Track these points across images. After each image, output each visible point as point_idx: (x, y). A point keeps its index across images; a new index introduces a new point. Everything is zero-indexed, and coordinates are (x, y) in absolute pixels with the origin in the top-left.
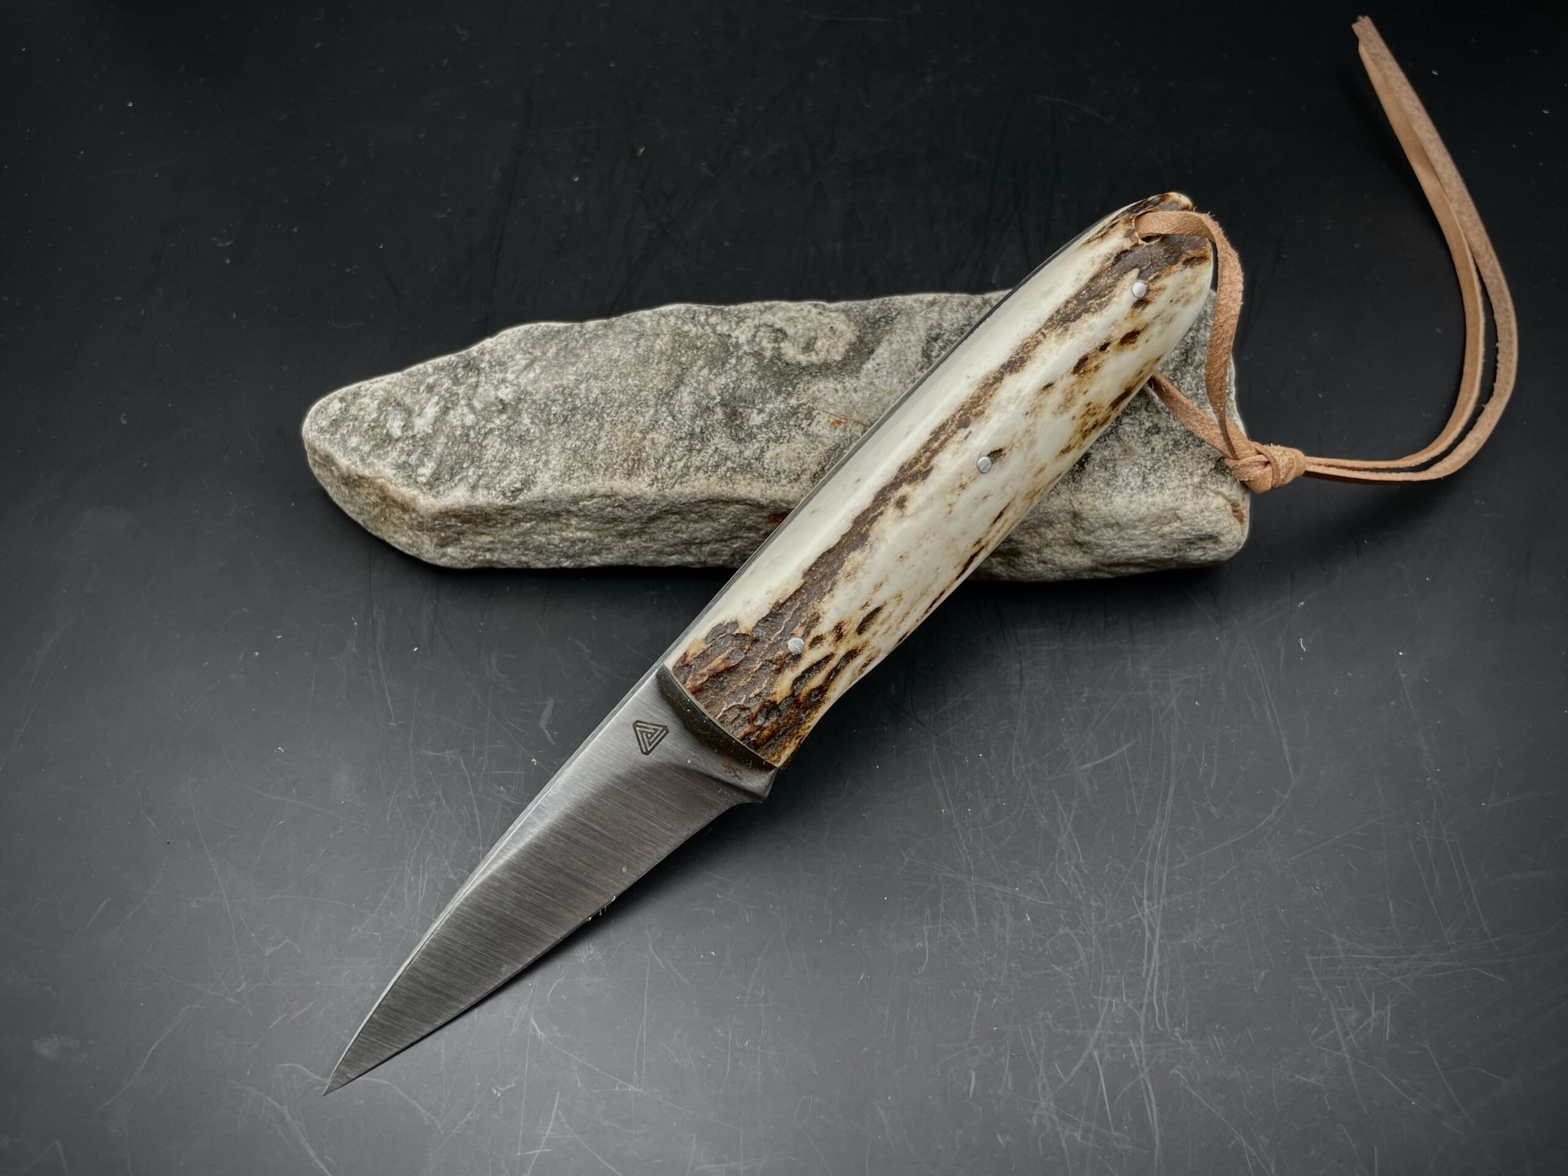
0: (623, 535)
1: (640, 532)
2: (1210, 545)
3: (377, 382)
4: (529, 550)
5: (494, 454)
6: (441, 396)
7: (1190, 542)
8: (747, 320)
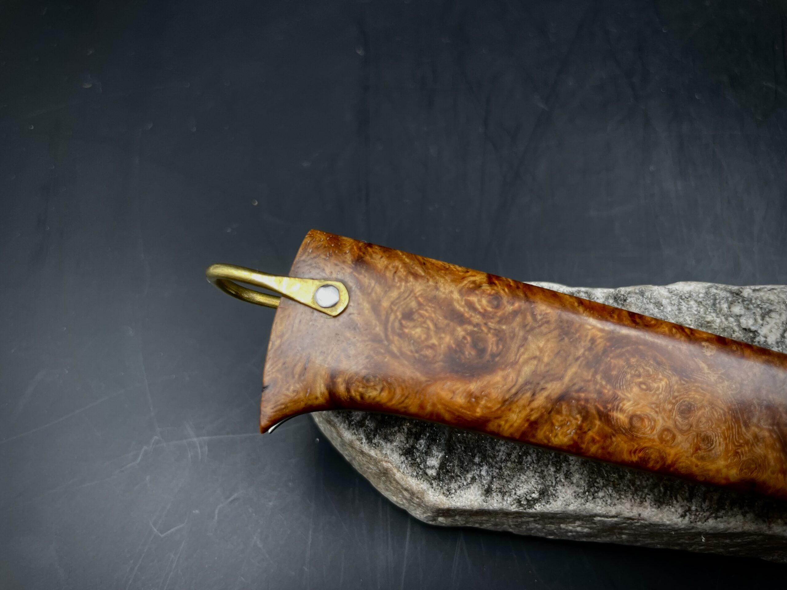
8: (773, 315)
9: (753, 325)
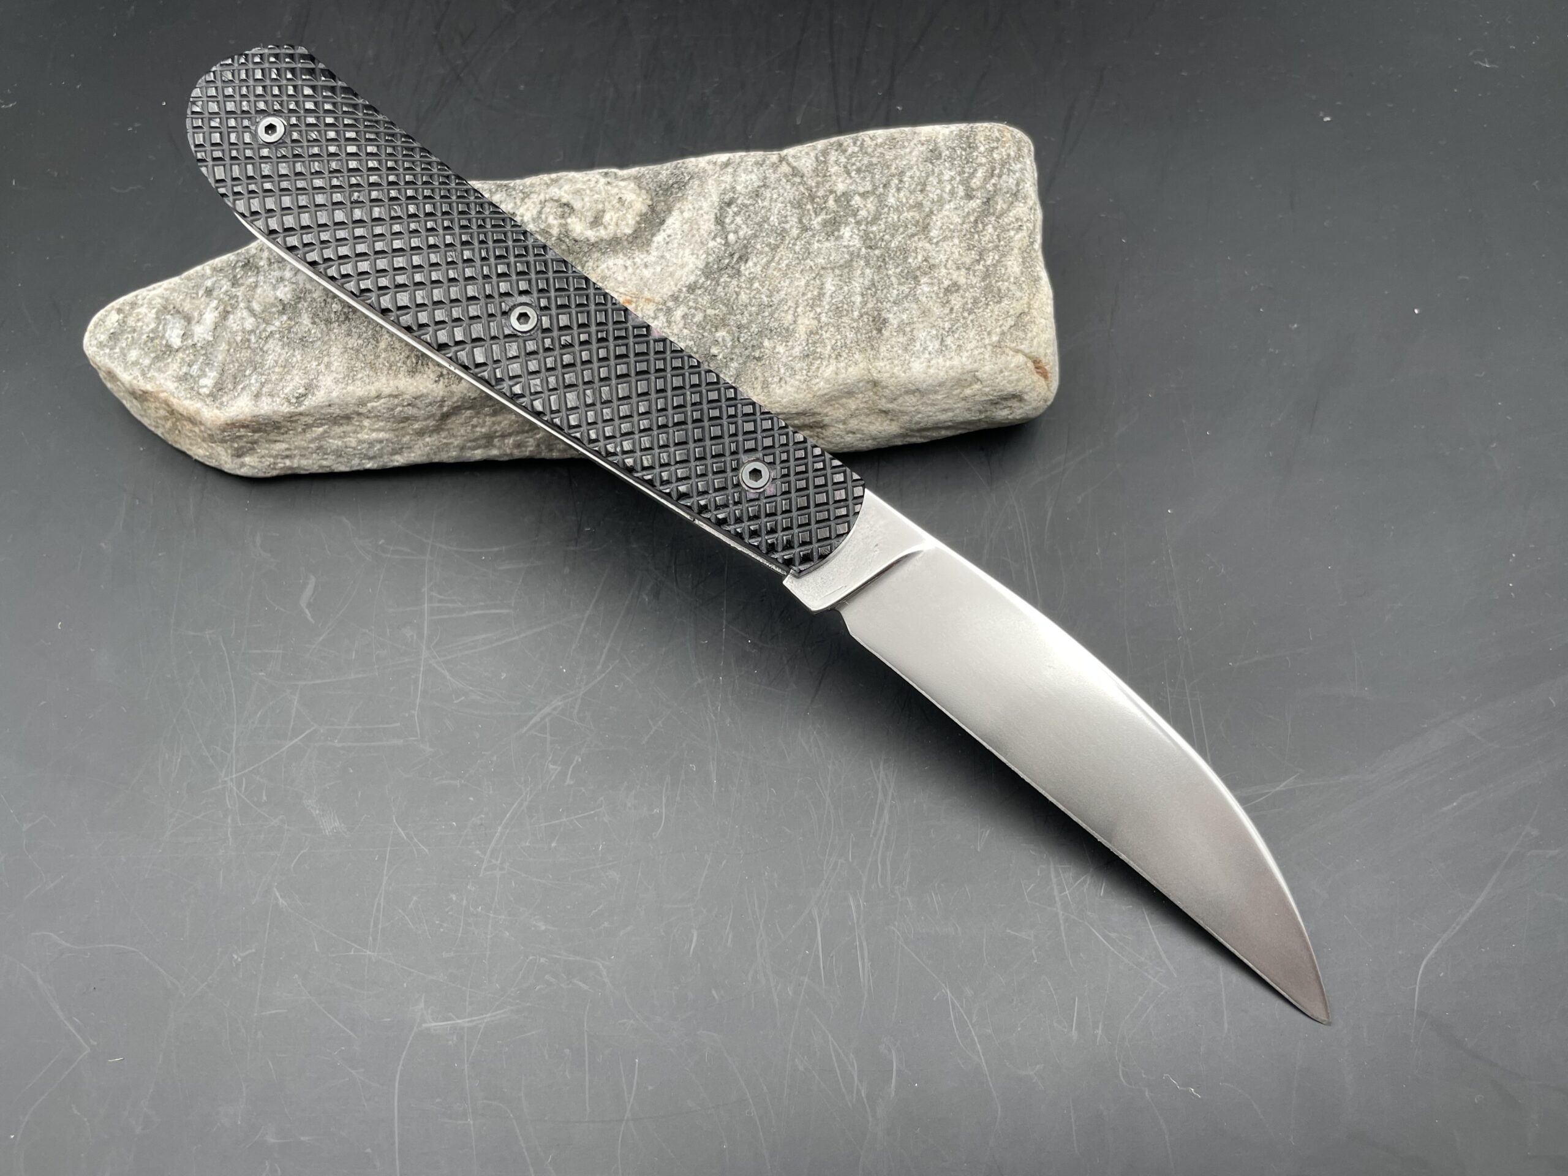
0: (421, 433)
1: (437, 430)
2: (1015, 404)
3: (154, 289)
4: (329, 454)
5: (276, 358)
6: (220, 300)
7: (994, 403)
8: (532, 196)
9: (512, 208)
